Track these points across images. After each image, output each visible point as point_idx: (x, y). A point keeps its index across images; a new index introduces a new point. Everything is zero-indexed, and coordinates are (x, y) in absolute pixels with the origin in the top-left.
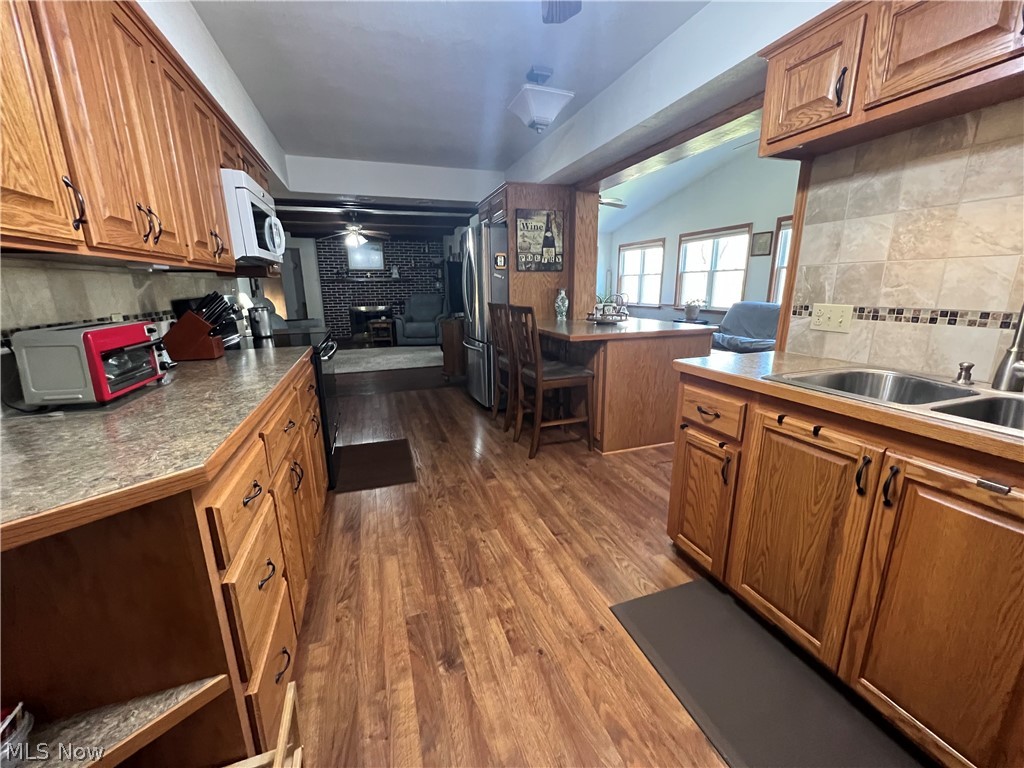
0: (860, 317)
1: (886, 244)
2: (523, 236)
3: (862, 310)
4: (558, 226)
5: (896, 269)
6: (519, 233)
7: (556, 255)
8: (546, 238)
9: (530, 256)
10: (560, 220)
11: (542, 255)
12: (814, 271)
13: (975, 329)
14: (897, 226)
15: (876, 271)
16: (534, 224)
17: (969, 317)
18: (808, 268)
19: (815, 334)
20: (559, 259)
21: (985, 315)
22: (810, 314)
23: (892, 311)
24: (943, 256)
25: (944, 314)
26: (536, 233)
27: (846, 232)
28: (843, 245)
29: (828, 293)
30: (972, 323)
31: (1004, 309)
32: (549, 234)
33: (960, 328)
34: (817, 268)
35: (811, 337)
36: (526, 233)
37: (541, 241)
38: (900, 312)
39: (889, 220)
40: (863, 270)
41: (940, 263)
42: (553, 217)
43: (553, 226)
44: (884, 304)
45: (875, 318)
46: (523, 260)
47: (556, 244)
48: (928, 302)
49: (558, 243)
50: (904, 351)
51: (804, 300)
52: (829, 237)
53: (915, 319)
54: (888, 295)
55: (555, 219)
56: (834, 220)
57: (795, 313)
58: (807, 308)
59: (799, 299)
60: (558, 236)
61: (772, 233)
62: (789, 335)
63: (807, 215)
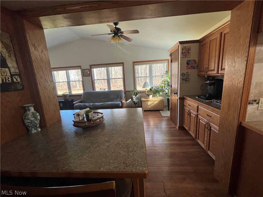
4: (6, 47)
7: (12, 75)
10: (8, 42)
12: (259, 84)
18: (256, 83)
19: (259, 112)
20: (18, 79)
22: (258, 103)
34: (261, 83)
47: (10, 65)
51: (255, 97)
57: (249, 103)
58: (255, 101)
59: (251, 98)
60: (10, 56)
61: (89, 69)
62: (247, 113)
63: (256, 59)
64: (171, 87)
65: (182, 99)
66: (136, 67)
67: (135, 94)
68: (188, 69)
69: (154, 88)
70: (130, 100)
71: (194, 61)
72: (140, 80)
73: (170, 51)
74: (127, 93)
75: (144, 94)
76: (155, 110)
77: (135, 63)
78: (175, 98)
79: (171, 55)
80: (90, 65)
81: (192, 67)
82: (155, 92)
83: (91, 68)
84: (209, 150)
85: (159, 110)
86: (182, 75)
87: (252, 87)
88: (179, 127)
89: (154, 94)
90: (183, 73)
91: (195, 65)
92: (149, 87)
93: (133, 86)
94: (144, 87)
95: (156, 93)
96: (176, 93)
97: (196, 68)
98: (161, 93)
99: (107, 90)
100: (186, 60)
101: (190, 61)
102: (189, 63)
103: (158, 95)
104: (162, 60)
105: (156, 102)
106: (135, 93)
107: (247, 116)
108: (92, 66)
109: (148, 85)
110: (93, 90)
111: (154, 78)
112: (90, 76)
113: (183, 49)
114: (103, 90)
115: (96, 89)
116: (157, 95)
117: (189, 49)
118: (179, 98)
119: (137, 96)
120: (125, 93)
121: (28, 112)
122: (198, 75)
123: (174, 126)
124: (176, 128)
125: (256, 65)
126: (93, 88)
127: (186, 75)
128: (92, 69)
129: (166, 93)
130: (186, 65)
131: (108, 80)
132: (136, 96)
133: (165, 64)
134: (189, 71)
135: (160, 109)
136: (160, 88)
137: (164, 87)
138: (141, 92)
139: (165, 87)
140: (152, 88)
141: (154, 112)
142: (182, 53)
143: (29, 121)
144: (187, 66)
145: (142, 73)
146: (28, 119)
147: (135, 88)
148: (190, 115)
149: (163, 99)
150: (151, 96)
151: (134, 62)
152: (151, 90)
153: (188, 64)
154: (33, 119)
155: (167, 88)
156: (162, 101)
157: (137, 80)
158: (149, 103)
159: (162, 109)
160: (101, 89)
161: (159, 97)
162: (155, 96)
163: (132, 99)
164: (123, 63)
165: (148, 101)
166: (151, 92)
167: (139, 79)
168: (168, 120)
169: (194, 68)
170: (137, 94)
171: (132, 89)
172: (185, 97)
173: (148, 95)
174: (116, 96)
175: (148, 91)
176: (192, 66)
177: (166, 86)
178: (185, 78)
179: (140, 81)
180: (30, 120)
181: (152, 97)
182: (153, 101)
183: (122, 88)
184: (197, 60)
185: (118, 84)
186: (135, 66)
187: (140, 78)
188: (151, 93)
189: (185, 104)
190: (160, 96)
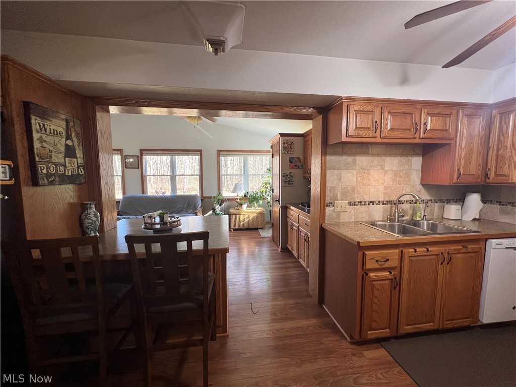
0: (350, 205)
1: (355, 180)
2: (41, 140)
3: (350, 202)
4: (77, 135)
5: (359, 188)
6: (36, 136)
7: (78, 167)
8: (67, 146)
9: (52, 167)
10: (78, 129)
11: (65, 166)
12: (333, 188)
13: (378, 205)
14: (357, 174)
15: (353, 189)
16: (52, 127)
17: (376, 203)
18: (330, 187)
19: (335, 213)
20: (82, 171)
21: (379, 202)
22: (333, 206)
23: (359, 202)
24: (369, 185)
25: (371, 202)
26: (57, 139)
27: (342, 175)
28: (342, 179)
29: (339, 197)
30: (377, 204)
31: (382, 200)
32: (69, 143)
33: (375, 206)
34: (334, 187)
35: (334, 215)
36: (44, 136)
37: (63, 149)
38: (361, 202)
39: (354, 172)
40: (349, 188)
41: (369, 187)
42: (71, 124)
43: (73, 134)
44: (357, 200)
45: (355, 205)
46: (45, 171)
47: (78, 155)
48: (367, 199)
49: (79, 154)
50: (364, 215)
51: (330, 200)
52: (337, 175)
53: (365, 204)
54: (358, 197)
55: (74, 127)
56: (338, 170)
57: (327, 206)
58: (331, 203)
59: (328, 200)
60: (78, 146)
61: (138, 156)
62: (326, 215)
63: (327, 166)
64: (273, 192)
65: (285, 209)
66: (222, 158)
67: (219, 203)
68: (292, 168)
69: (251, 193)
70: (211, 212)
71: (299, 158)
72: (229, 179)
73: (271, 142)
74: (206, 200)
75: (234, 202)
76: (251, 229)
77: (220, 152)
78: (277, 209)
79: (272, 147)
80: (140, 150)
81: (296, 166)
82: (251, 199)
83: (142, 155)
84: (308, 267)
85: (256, 229)
86: (285, 176)
87: (327, 191)
88: (281, 249)
89: (250, 203)
90: (285, 173)
91: (299, 164)
92: (242, 191)
93: (216, 189)
94: (234, 191)
95: (252, 201)
96: (278, 201)
97: (300, 167)
98: (261, 202)
99: (168, 193)
100: (288, 156)
101: (293, 158)
102: (292, 160)
103: (256, 205)
104: (263, 151)
105: (253, 216)
106: (219, 200)
107: (326, 218)
108: (143, 152)
109: (241, 188)
110: (143, 193)
111: (250, 178)
112: (138, 168)
113: (284, 143)
114: (160, 195)
115: (148, 193)
116: (254, 204)
117: (292, 144)
118: (281, 207)
119: (223, 205)
120: (202, 200)
121: (89, 211)
122: (304, 177)
123: (276, 248)
124: (278, 250)
125: (328, 171)
126: (143, 189)
127: (289, 176)
128: (144, 157)
129: (268, 202)
130: (289, 163)
131: (173, 178)
132: (220, 205)
133: (268, 157)
134: (293, 171)
135: (259, 227)
136: (259, 194)
137: (264, 192)
138: (228, 199)
139: (266, 192)
140: (248, 193)
141: (249, 232)
142: (284, 147)
143: (90, 221)
144: (290, 165)
145: (233, 167)
146: (90, 219)
147: (220, 193)
148: (293, 230)
149: (264, 211)
150: (245, 206)
151: (219, 150)
152: (245, 196)
153: (291, 162)
154: (94, 219)
155: (270, 194)
156: (261, 214)
157: (223, 179)
158: (242, 217)
159: (262, 227)
160: (156, 192)
161: (257, 208)
162: (251, 207)
163: (214, 210)
164: (200, 151)
165: (239, 213)
166: (245, 199)
167: (227, 178)
168: (270, 241)
169: (298, 168)
170: (222, 202)
171: (214, 193)
172: (288, 205)
173: (241, 204)
174: (186, 205)
175: (241, 197)
176: (296, 164)
177: (267, 190)
178: (288, 179)
179: (229, 183)
180: (92, 220)
181: (247, 207)
182: (248, 213)
183: (196, 192)
184: (301, 157)
185: (185, 184)
186: (220, 158)
187: (229, 176)
188: (245, 202)
189: (288, 215)
190: (259, 206)
